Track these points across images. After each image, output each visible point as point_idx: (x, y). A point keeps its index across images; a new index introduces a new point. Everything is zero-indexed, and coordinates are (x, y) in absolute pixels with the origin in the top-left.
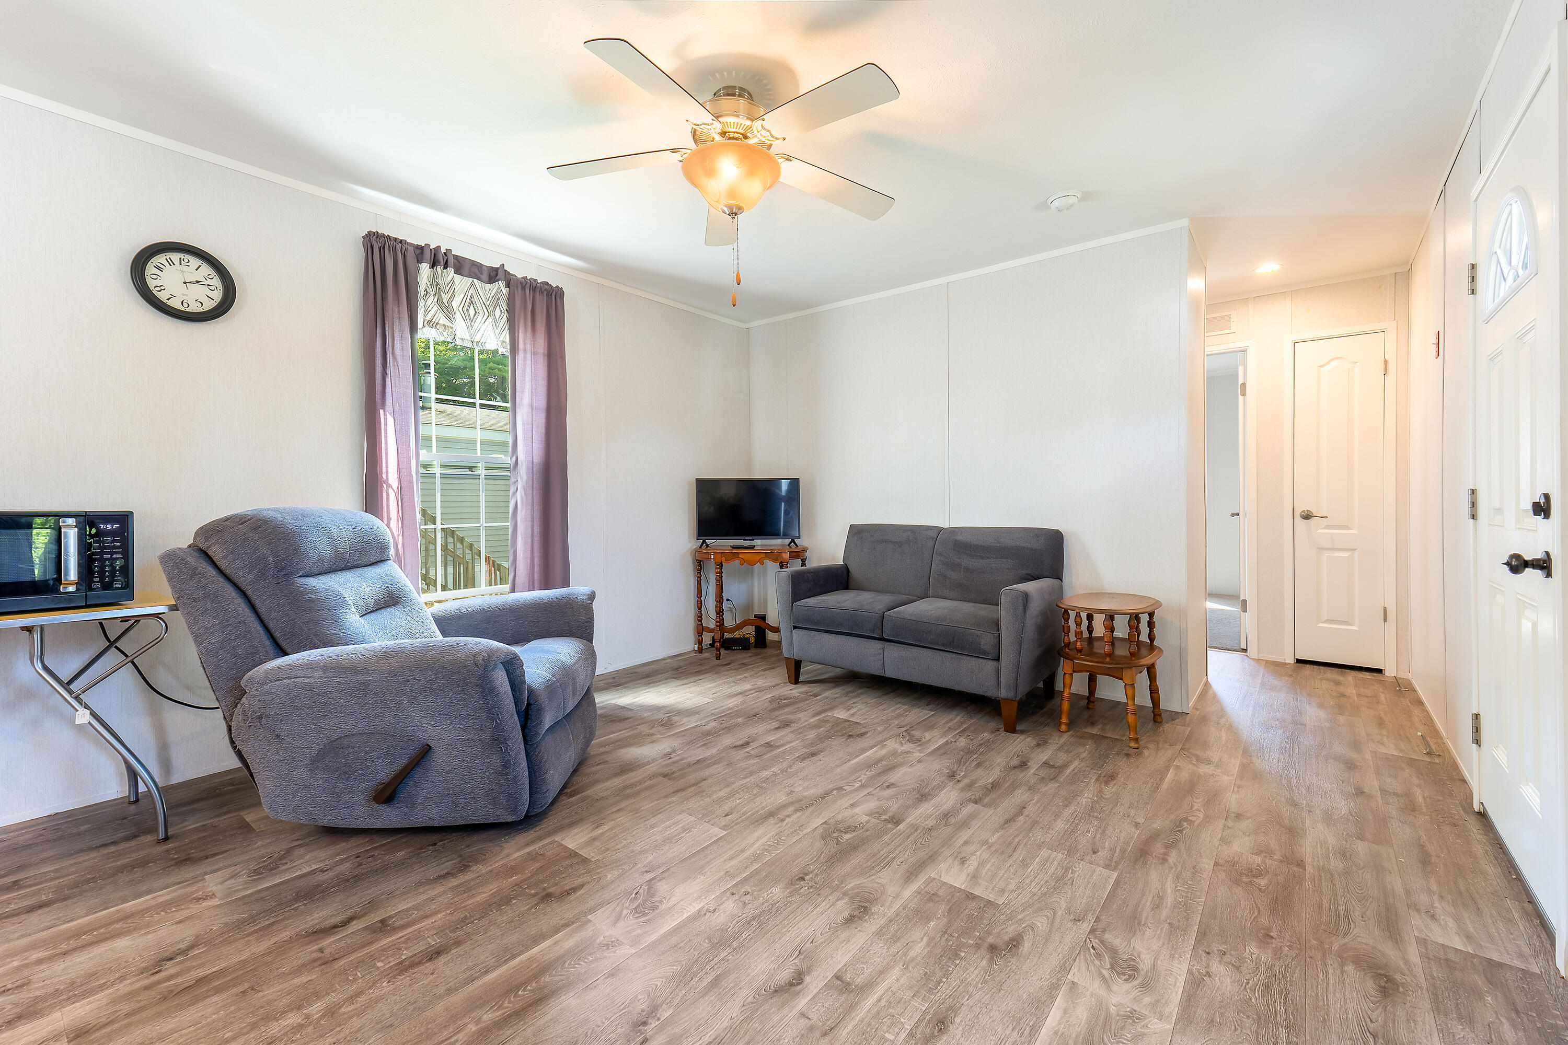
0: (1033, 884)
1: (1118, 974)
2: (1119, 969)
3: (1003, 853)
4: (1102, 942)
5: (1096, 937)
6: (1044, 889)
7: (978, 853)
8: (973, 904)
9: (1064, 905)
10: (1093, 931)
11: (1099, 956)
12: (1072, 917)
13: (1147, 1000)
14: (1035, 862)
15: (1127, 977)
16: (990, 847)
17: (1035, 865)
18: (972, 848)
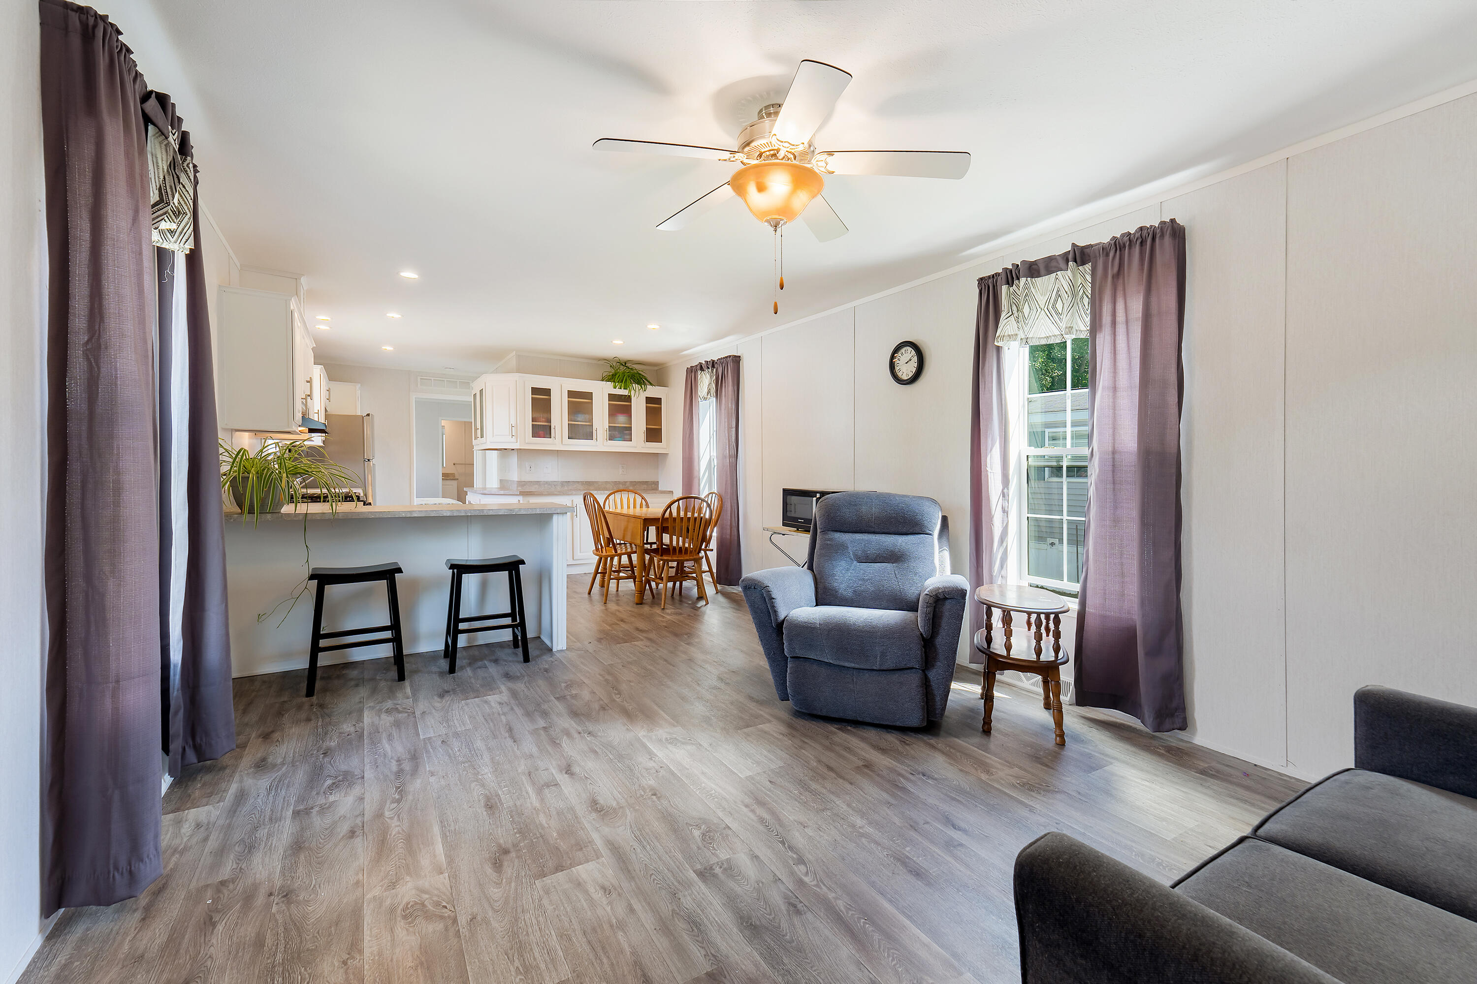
0: (534, 921)
1: (416, 903)
2: (418, 907)
3: (594, 930)
4: (442, 917)
5: (449, 917)
6: (522, 925)
7: (608, 909)
8: (551, 864)
9: (495, 924)
10: (455, 921)
11: (437, 904)
12: (479, 918)
13: (388, 902)
14: (559, 948)
15: (409, 906)
16: (611, 926)
17: (554, 941)
18: (620, 910)
